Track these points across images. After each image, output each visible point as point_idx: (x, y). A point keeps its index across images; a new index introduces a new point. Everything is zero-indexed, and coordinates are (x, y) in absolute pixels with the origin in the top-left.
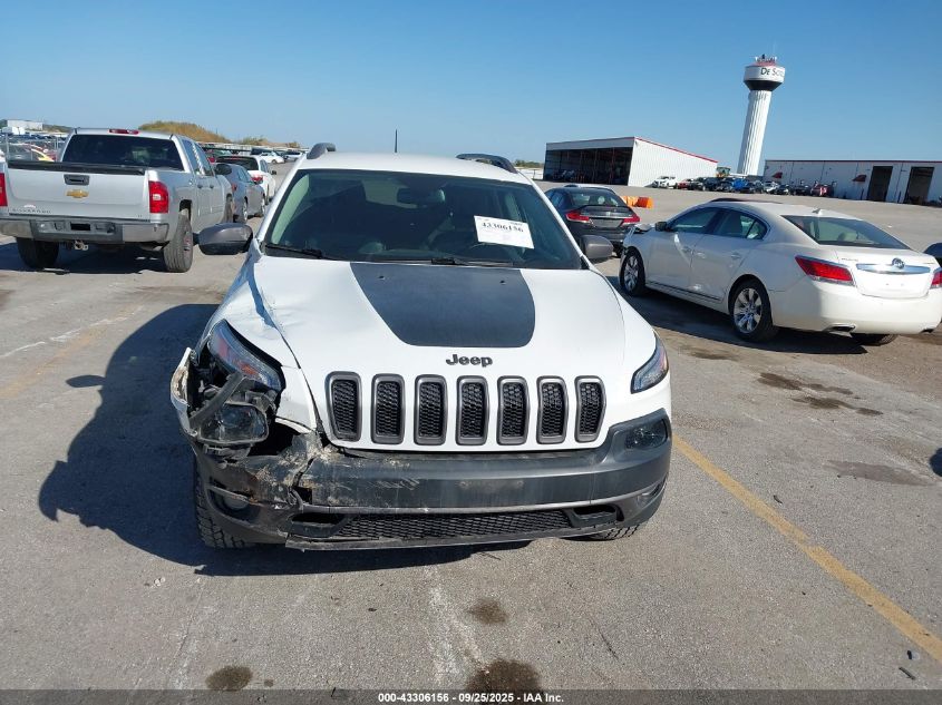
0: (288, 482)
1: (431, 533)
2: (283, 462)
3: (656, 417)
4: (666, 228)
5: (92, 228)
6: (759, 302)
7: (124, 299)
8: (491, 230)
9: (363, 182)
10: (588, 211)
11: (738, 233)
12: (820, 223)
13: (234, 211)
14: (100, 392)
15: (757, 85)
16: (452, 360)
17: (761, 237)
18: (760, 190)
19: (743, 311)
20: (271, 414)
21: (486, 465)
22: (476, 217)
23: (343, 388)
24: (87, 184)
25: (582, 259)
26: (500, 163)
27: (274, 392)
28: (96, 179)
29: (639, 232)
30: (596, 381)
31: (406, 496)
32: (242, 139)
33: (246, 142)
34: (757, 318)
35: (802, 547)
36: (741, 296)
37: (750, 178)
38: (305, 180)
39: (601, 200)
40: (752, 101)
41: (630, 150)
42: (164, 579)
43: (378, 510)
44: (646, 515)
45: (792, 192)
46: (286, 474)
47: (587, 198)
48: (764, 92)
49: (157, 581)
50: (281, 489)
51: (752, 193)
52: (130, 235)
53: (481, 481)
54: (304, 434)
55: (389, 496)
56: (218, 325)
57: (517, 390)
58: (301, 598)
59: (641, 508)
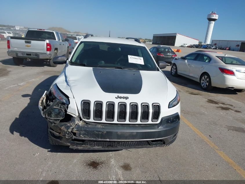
0: (70, 130)
1: (110, 146)
2: (69, 125)
3: (175, 115)
4: (184, 58)
5: (32, 55)
6: (208, 80)
7: (38, 74)
8: (133, 59)
9: (100, 45)
10: (163, 53)
11: (203, 60)
12: (226, 58)
13: (70, 51)
14: (30, 99)
15: (211, 20)
16: (117, 97)
17: (209, 61)
18: (210, 48)
19: (204, 82)
20: (66, 111)
21: (125, 128)
22: (128, 56)
23: (86, 104)
24: (30, 43)
25: (158, 68)
26: (137, 40)
27: (67, 105)
28: (33, 42)
29: (176, 59)
30: (158, 104)
31: (103, 136)
32: (74, 32)
33: (75, 33)
34: (207, 84)
35: (216, 151)
36: (203, 78)
37: (208, 45)
38: (83, 44)
39: (167, 50)
40: (209, 24)
41: (175, 37)
42: (39, 154)
43: (95, 139)
44: (172, 142)
45: (219, 49)
46: (69, 128)
47: (163, 49)
48: (212, 22)
49: (37, 154)
50: (68, 132)
51: (208, 49)
52: (41, 57)
53: (124, 132)
54: (74, 117)
55: (98, 136)
56: (54, 85)
57: (135, 106)
58: (75, 161)
59: (170, 141)
